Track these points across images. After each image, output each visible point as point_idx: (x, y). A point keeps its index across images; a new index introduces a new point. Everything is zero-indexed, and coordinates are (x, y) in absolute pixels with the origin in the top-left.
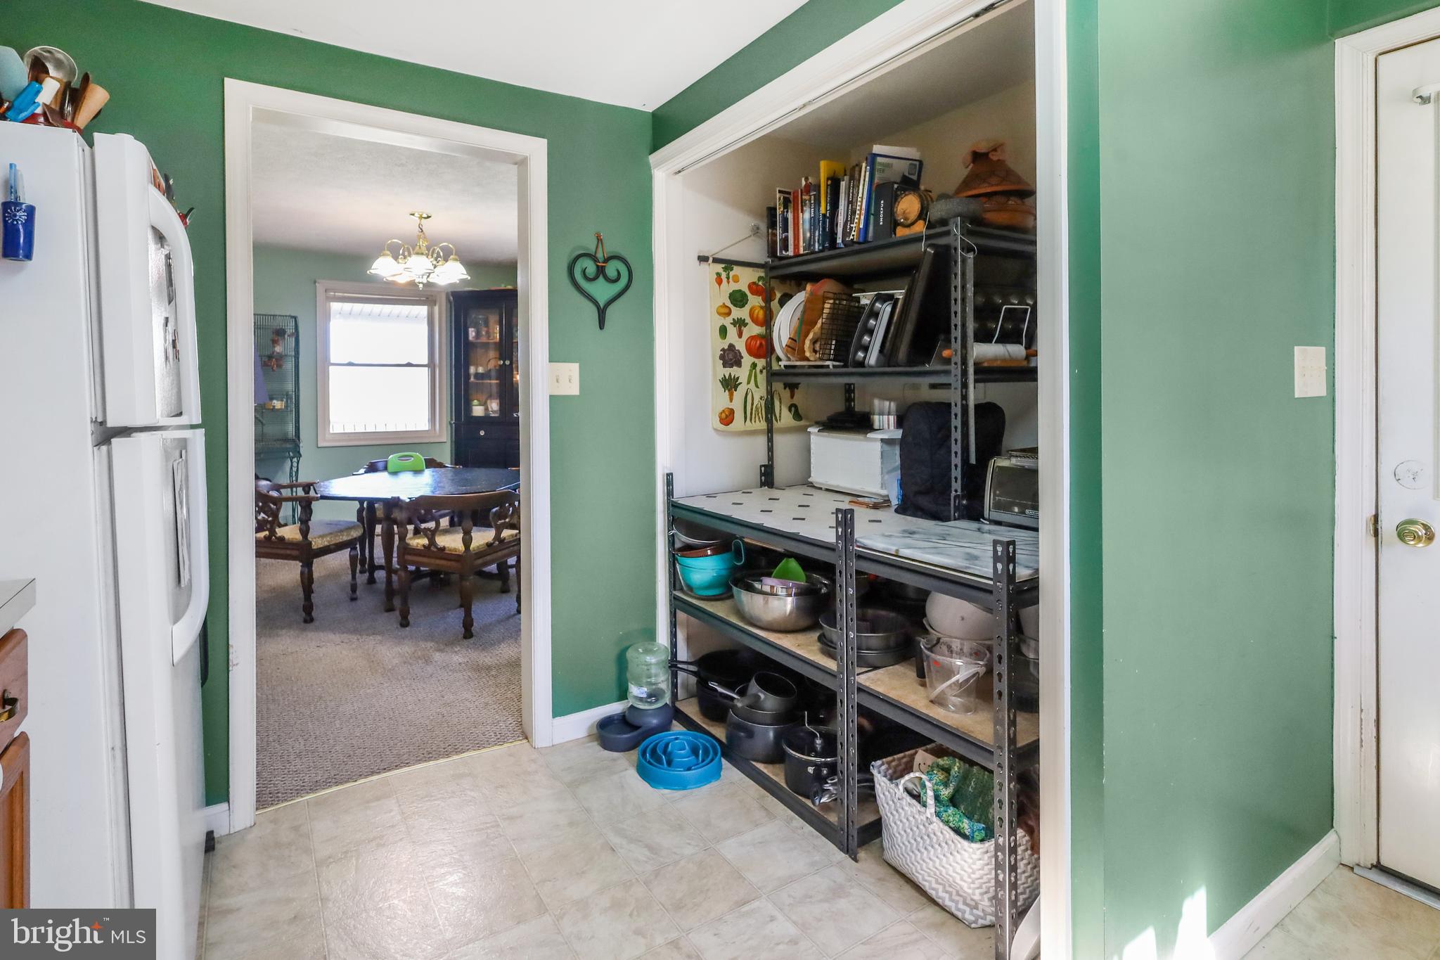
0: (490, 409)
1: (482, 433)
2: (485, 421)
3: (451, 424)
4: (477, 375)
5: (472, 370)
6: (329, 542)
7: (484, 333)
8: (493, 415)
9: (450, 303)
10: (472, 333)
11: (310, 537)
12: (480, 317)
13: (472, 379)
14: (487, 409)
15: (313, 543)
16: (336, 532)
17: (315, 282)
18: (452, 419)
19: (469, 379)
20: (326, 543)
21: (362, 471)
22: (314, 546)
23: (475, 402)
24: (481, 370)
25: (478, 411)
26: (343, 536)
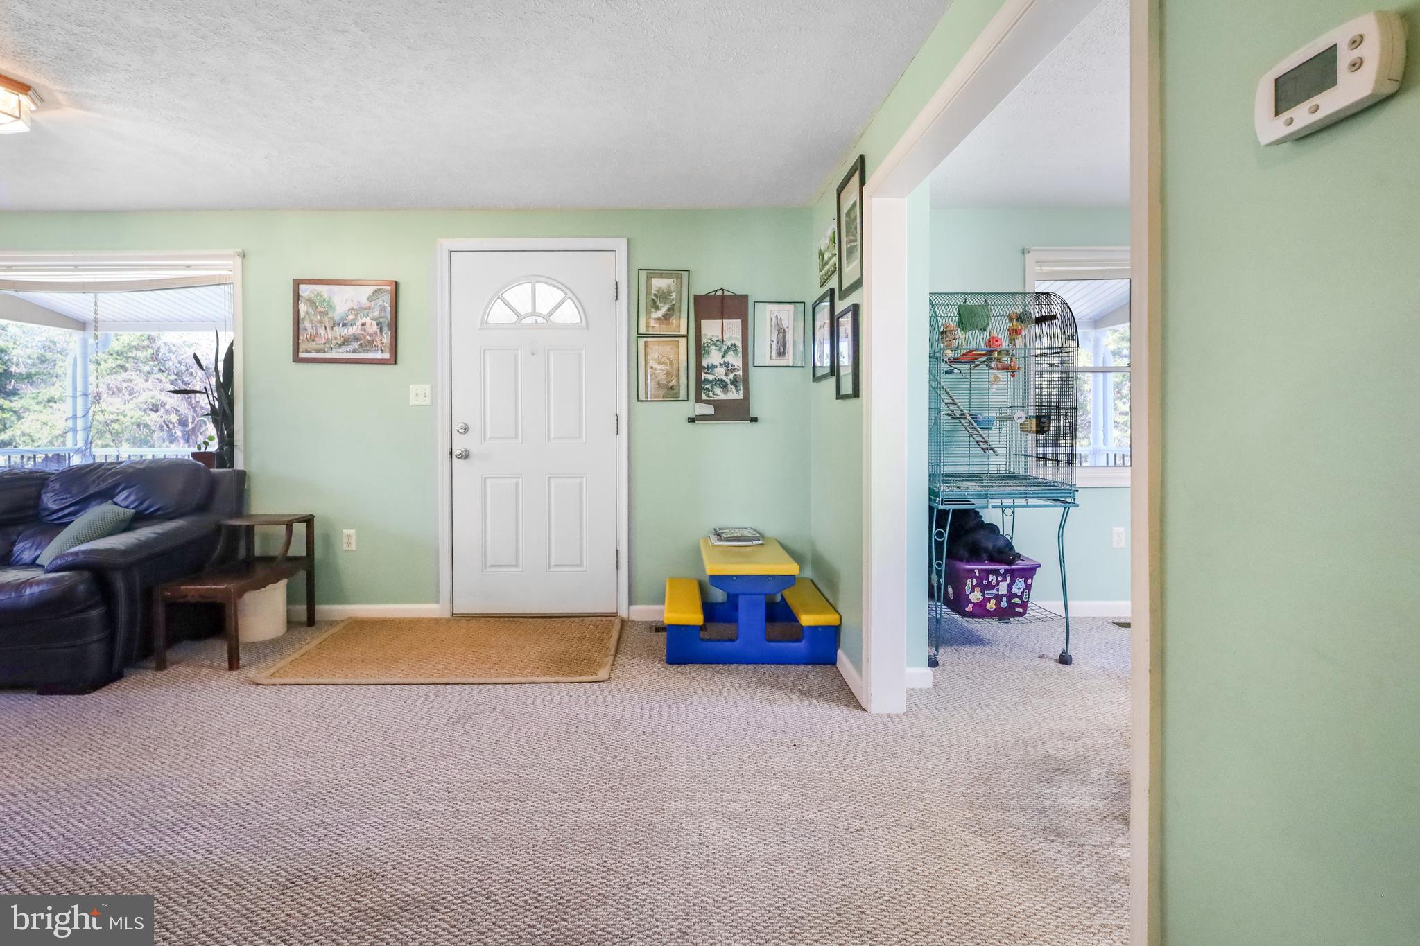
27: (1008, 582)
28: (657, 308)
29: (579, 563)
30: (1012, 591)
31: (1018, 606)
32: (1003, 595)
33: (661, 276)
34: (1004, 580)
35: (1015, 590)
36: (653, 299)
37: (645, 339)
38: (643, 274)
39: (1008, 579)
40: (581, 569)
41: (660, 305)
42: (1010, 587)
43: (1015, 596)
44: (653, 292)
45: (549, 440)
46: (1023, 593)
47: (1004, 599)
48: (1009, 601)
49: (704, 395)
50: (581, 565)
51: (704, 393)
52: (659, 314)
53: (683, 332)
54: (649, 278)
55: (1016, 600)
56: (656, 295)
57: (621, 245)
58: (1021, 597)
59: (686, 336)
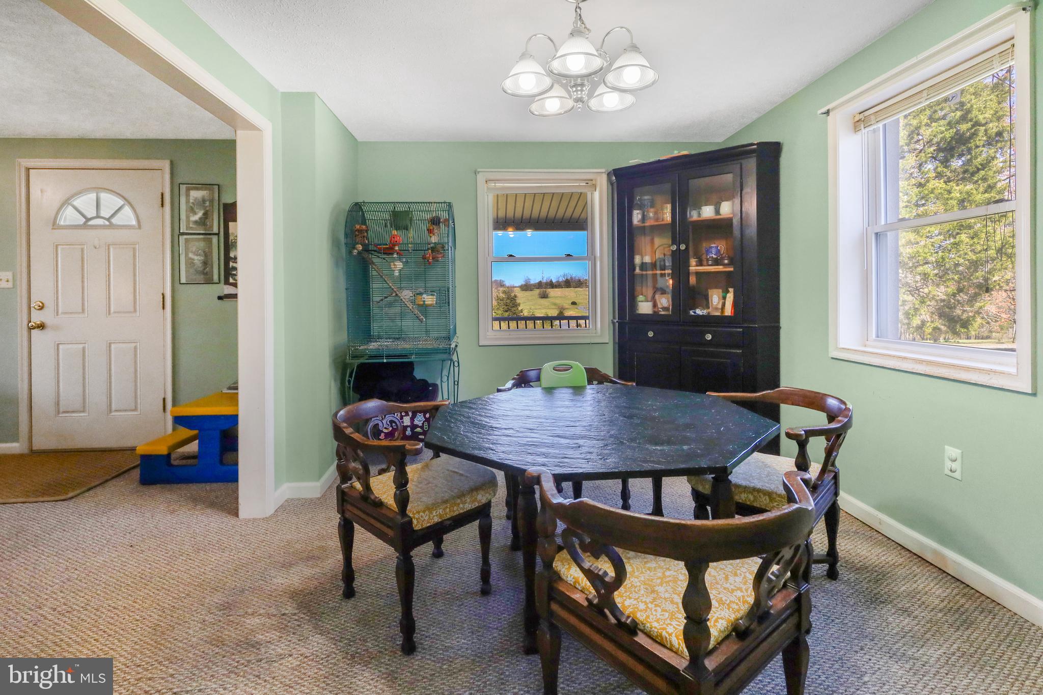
0: (659, 306)
1: (651, 334)
2: (653, 320)
3: (613, 323)
4: (643, 266)
5: (637, 260)
6: (441, 516)
7: (651, 215)
8: (663, 313)
9: (612, 184)
10: (637, 216)
11: (411, 509)
12: (646, 197)
13: (638, 271)
14: (655, 305)
15: (415, 522)
16: (454, 498)
17: (476, 173)
18: (614, 318)
19: (634, 270)
20: (436, 520)
21: (509, 384)
22: (417, 526)
23: (641, 298)
24: (647, 259)
25: (645, 307)
26: (464, 503)
27: (411, 416)
28: (195, 213)
29: (134, 408)
30: (415, 423)
31: (420, 434)
32: (407, 426)
33: (197, 189)
34: (407, 414)
35: (416, 422)
36: (191, 207)
37: (185, 237)
38: (183, 188)
39: (410, 414)
40: (136, 413)
41: (197, 211)
42: (412, 419)
43: (417, 426)
44: (191, 201)
45: (109, 314)
46: (423, 424)
47: (409, 429)
48: (412, 430)
49: (231, 279)
50: (135, 409)
51: (232, 278)
52: (196, 218)
53: (215, 230)
54: (188, 190)
55: (418, 430)
56: (193, 203)
57: (166, 165)
58: (422, 427)
59: (218, 234)
